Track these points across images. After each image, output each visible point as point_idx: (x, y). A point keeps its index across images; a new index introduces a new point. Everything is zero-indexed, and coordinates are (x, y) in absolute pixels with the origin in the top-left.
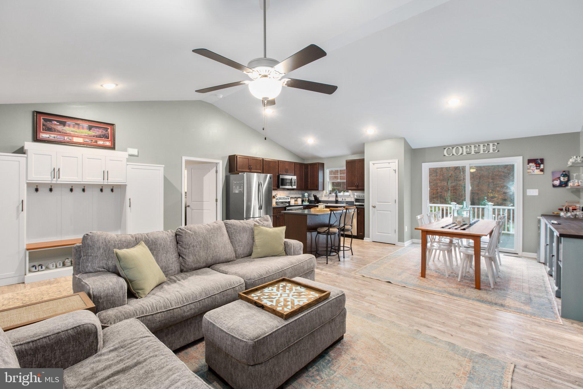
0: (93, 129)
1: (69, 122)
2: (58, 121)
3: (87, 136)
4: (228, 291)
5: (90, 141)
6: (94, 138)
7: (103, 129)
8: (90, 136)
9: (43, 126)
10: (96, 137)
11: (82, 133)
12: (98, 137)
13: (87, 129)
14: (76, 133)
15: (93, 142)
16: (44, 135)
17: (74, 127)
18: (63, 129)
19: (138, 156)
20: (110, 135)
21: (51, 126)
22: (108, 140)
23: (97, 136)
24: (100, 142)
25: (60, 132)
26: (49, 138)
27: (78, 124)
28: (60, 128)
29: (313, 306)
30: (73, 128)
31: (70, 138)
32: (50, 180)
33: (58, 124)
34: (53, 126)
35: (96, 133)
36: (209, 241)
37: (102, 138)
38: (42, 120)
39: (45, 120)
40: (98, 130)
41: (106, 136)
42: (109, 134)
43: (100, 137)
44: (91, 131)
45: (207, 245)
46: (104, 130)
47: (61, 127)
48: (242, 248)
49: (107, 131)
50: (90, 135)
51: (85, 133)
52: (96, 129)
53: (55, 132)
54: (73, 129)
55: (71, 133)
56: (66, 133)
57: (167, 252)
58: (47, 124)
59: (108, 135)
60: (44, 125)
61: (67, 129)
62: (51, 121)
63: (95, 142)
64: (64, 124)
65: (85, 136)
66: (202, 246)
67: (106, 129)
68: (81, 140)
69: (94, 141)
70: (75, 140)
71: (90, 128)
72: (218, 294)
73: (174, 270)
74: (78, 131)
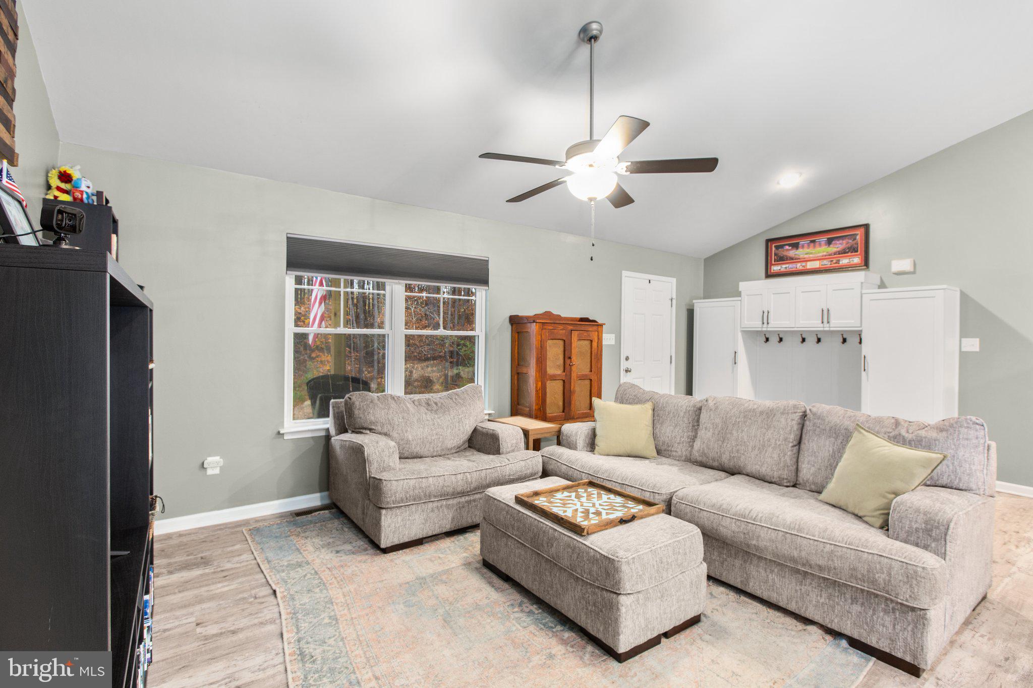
0: (833, 242)
1: (802, 242)
2: (789, 245)
3: (825, 256)
4: (633, 488)
5: (830, 263)
6: (835, 256)
7: (848, 239)
8: (829, 255)
9: (775, 256)
10: (839, 254)
11: (819, 253)
12: (842, 254)
13: (826, 245)
14: (811, 256)
15: (834, 264)
16: (775, 268)
17: (808, 247)
18: (795, 254)
19: (914, 273)
20: (859, 244)
21: (783, 253)
22: (857, 255)
23: (840, 252)
24: (844, 261)
25: (792, 259)
26: (780, 270)
27: (813, 242)
28: (792, 253)
29: (550, 520)
30: (808, 249)
31: (804, 264)
32: (761, 326)
33: (790, 248)
34: (785, 253)
35: (837, 248)
36: (730, 427)
37: (848, 253)
38: (774, 249)
39: (777, 247)
40: (841, 242)
41: (854, 249)
42: (857, 244)
43: (843, 252)
44: (831, 246)
45: (726, 433)
46: (851, 239)
47: (794, 251)
48: (813, 470)
49: (855, 239)
50: (830, 253)
51: (824, 252)
52: (838, 241)
53: (787, 260)
54: (808, 251)
55: (806, 256)
56: (799, 259)
57: (676, 426)
58: (779, 252)
59: (856, 246)
60: (775, 254)
61: (800, 253)
62: (782, 247)
63: (836, 263)
64: (796, 246)
65: (823, 256)
66: (716, 432)
67: (853, 237)
68: (816, 265)
69: (834, 261)
70: (810, 265)
71: (830, 242)
72: (620, 483)
73: (680, 453)
74: (813, 252)
